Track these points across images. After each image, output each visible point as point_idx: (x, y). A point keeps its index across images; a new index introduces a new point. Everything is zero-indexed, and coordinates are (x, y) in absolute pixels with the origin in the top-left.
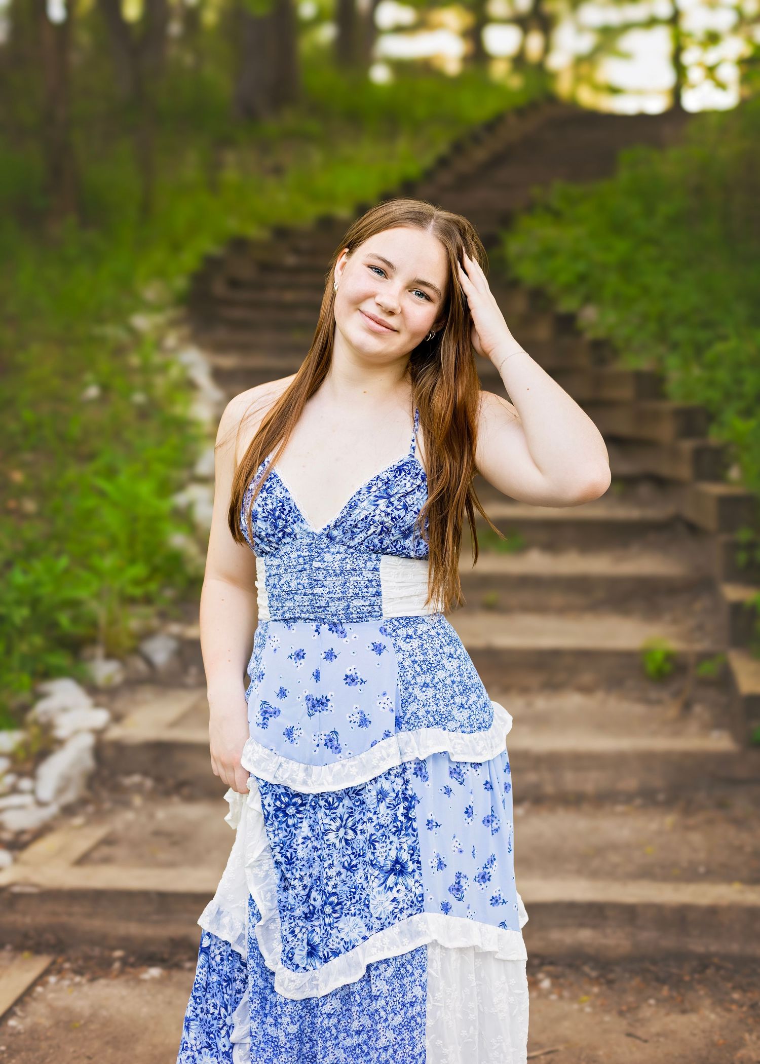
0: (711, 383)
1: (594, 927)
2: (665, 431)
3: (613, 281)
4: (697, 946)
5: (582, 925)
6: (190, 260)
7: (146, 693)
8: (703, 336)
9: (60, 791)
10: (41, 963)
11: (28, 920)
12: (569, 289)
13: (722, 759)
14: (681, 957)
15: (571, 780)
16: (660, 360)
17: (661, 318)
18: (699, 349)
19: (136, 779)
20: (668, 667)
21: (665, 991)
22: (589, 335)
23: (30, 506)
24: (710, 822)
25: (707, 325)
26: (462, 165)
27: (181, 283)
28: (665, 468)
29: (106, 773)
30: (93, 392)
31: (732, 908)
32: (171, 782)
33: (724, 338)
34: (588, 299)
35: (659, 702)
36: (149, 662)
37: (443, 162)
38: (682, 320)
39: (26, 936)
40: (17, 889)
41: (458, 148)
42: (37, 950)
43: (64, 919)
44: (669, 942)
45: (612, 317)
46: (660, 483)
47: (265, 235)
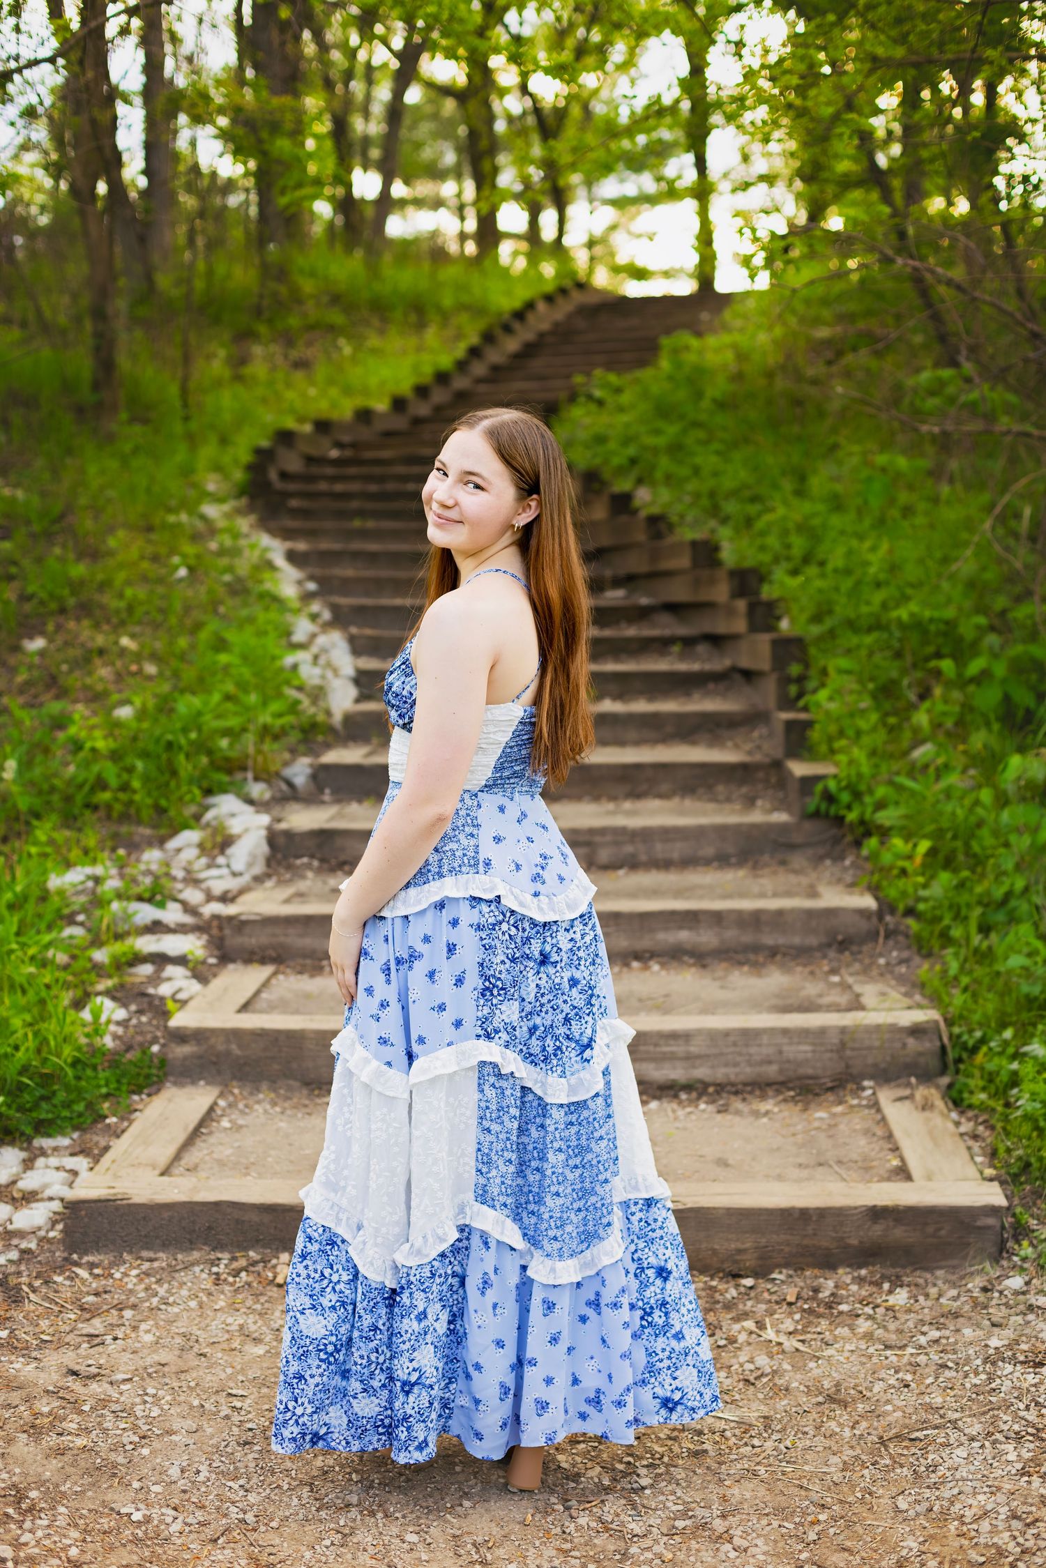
0: (763, 548)
1: (690, 929)
2: (721, 592)
3: (664, 463)
4: (769, 940)
5: (681, 928)
6: (242, 452)
7: (295, 806)
8: (753, 509)
9: (250, 865)
10: (268, 970)
11: (253, 941)
12: (621, 471)
13: (783, 828)
14: (756, 948)
15: (660, 849)
16: (713, 531)
17: (712, 494)
18: (749, 522)
19: (305, 860)
21: (746, 968)
22: (643, 514)
23: (151, 669)
24: (775, 873)
25: (755, 499)
26: (495, 356)
27: (239, 475)
28: (721, 627)
29: (279, 856)
30: (183, 572)
31: (793, 911)
32: (333, 862)
33: (772, 510)
34: (640, 481)
36: (290, 784)
37: (474, 352)
38: (733, 494)
39: (252, 953)
40: (243, 918)
41: (488, 337)
42: (263, 961)
43: (282, 939)
44: (747, 938)
45: (665, 495)
46: (716, 641)
47: (307, 428)
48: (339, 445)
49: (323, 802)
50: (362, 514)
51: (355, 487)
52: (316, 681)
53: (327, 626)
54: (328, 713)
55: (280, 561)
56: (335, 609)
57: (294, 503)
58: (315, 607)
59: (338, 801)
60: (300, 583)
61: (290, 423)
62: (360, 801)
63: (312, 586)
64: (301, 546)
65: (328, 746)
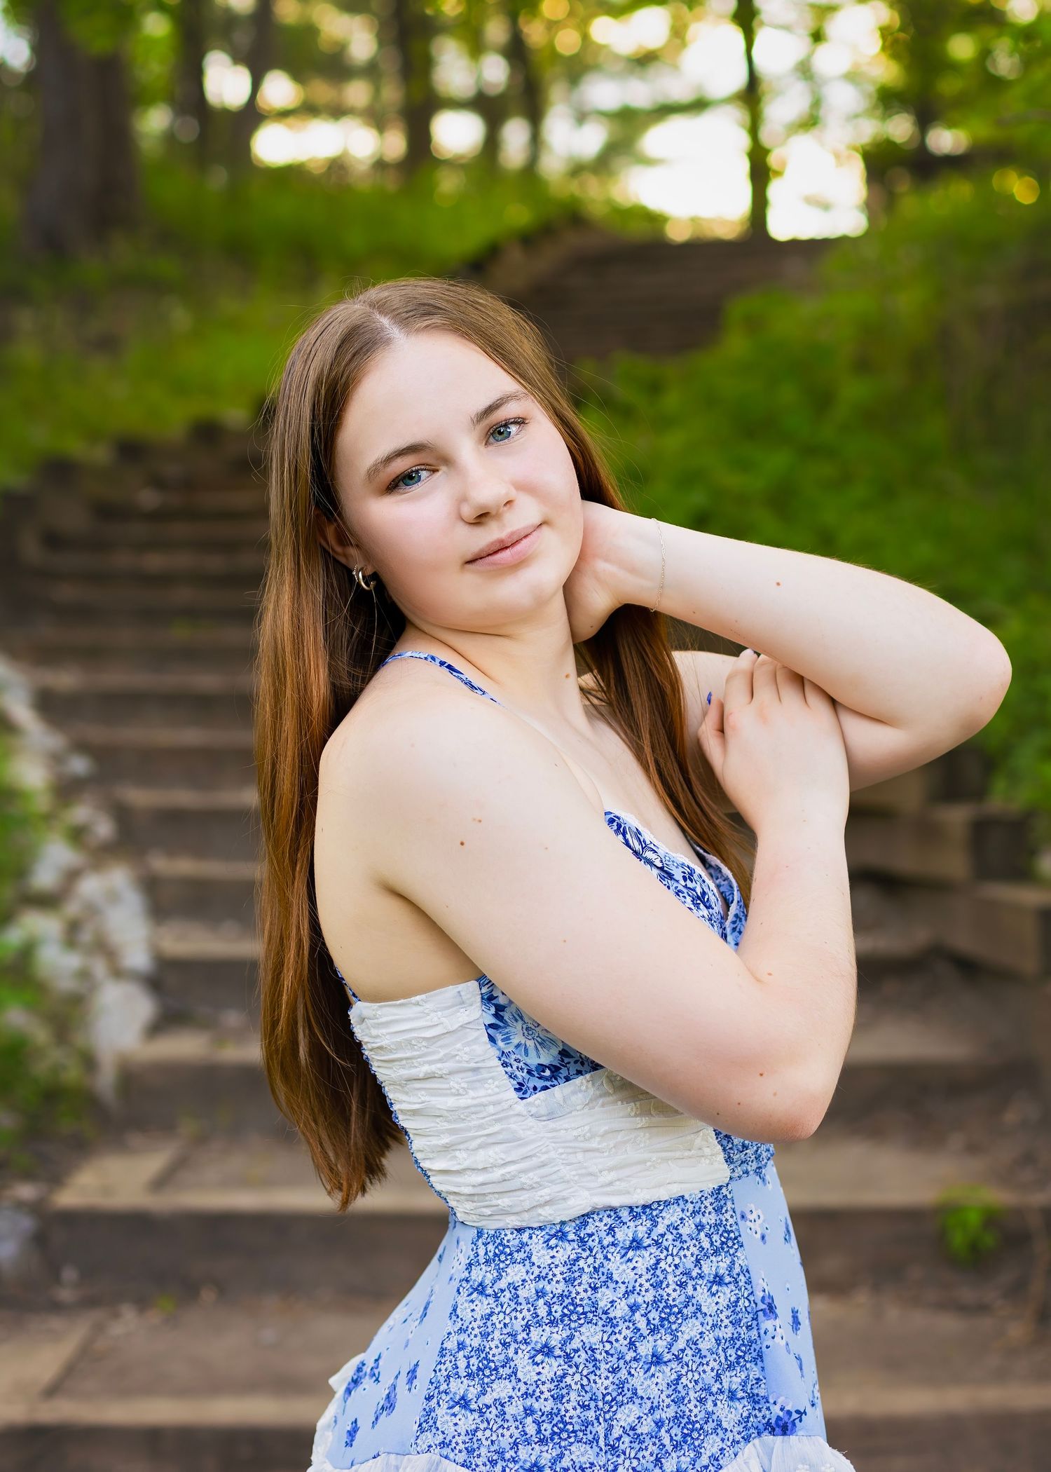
20: (989, 1240)
35: (982, 1309)
47: (101, 454)
48: (158, 483)
49: (57, 1307)
50: (191, 614)
51: (182, 561)
52: (66, 984)
53: (102, 855)
54: (89, 1062)
55: (22, 712)
56: (122, 815)
57: (66, 593)
58: (81, 813)
59: (89, 1303)
60: (56, 759)
61: (74, 446)
62: (142, 1304)
63: (79, 765)
64: (66, 679)
65: (81, 1148)
